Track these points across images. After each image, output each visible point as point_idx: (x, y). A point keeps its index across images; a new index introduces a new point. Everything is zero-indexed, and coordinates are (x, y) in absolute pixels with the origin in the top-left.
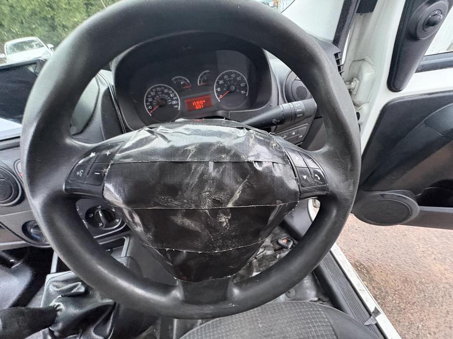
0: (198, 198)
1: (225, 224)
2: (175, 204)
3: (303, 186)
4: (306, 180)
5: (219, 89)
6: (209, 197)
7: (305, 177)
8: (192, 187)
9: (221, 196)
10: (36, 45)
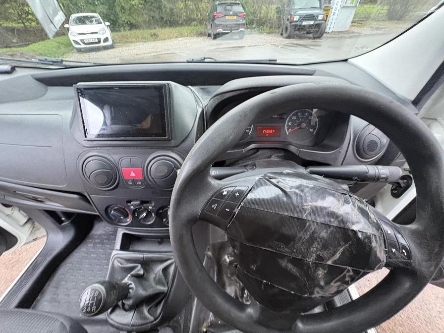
0: (306, 251)
1: (321, 276)
2: (286, 250)
3: (390, 258)
4: (394, 253)
5: (290, 124)
6: (315, 252)
7: (394, 250)
8: (304, 241)
9: (324, 254)
10: (96, 20)
